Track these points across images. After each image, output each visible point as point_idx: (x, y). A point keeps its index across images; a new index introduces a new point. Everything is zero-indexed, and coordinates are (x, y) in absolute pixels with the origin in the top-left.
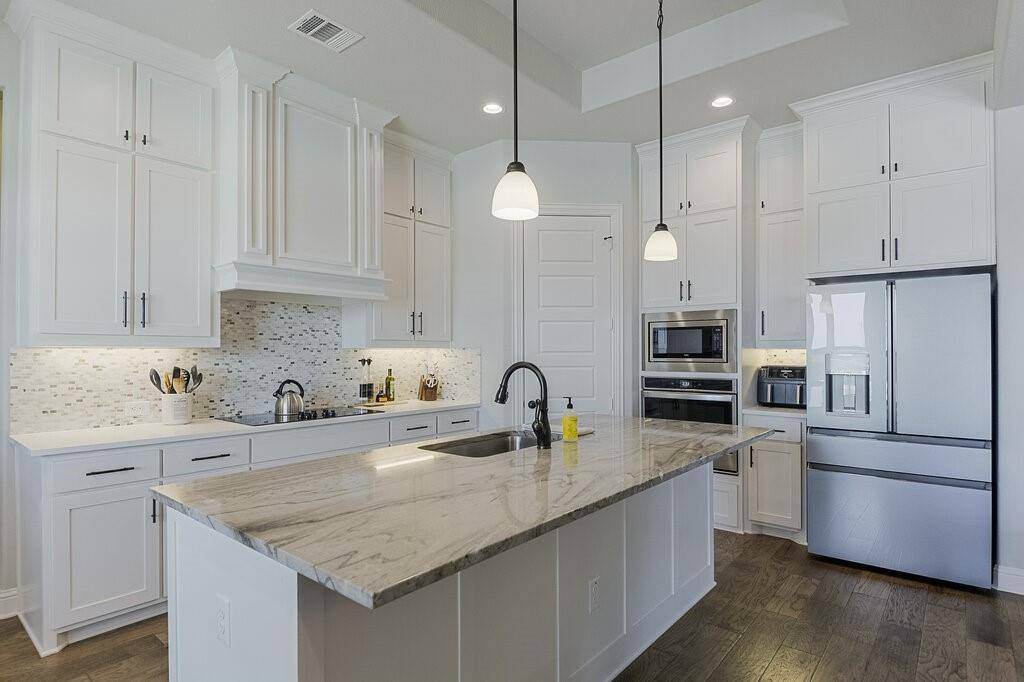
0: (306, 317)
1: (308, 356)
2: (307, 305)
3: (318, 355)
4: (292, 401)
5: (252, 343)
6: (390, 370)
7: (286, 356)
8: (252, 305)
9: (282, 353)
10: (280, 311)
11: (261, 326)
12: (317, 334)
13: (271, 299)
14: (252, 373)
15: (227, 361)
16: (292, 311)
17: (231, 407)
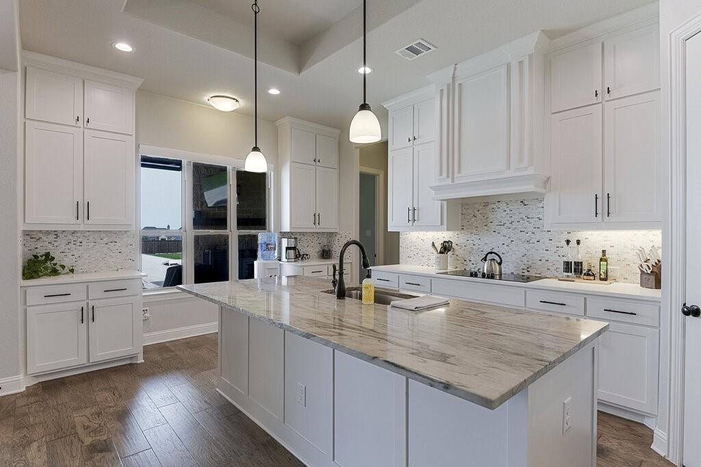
0: (522, 208)
1: (525, 236)
2: (522, 200)
3: (533, 236)
5: (486, 228)
6: (604, 252)
7: (508, 236)
8: (486, 205)
9: (505, 234)
10: (503, 206)
11: (491, 216)
12: (531, 220)
13: (498, 199)
14: (486, 246)
15: (473, 238)
16: (512, 205)
17: (474, 266)
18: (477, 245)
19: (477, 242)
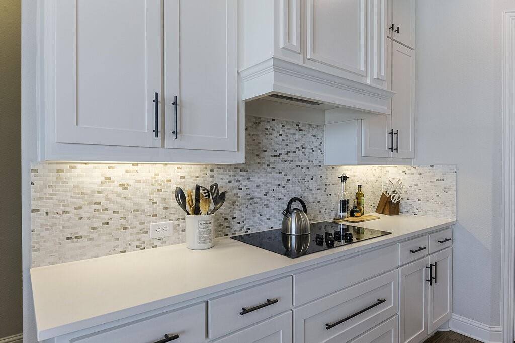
0: (298, 135)
1: (300, 173)
2: (298, 123)
3: (308, 172)
4: (299, 219)
5: (257, 161)
6: (360, 187)
7: (284, 173)
8: (257, 123)
9: (280, 170)
10: (279, 128)
12: (306, 152)
13: (272, 116)
14: (258, 190)
15: (238, 177)
16: (288, 129)
17: (241, 225)
18: (244, 189)
19: (245, 183)
